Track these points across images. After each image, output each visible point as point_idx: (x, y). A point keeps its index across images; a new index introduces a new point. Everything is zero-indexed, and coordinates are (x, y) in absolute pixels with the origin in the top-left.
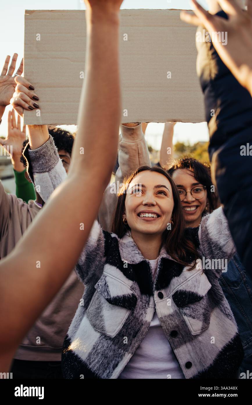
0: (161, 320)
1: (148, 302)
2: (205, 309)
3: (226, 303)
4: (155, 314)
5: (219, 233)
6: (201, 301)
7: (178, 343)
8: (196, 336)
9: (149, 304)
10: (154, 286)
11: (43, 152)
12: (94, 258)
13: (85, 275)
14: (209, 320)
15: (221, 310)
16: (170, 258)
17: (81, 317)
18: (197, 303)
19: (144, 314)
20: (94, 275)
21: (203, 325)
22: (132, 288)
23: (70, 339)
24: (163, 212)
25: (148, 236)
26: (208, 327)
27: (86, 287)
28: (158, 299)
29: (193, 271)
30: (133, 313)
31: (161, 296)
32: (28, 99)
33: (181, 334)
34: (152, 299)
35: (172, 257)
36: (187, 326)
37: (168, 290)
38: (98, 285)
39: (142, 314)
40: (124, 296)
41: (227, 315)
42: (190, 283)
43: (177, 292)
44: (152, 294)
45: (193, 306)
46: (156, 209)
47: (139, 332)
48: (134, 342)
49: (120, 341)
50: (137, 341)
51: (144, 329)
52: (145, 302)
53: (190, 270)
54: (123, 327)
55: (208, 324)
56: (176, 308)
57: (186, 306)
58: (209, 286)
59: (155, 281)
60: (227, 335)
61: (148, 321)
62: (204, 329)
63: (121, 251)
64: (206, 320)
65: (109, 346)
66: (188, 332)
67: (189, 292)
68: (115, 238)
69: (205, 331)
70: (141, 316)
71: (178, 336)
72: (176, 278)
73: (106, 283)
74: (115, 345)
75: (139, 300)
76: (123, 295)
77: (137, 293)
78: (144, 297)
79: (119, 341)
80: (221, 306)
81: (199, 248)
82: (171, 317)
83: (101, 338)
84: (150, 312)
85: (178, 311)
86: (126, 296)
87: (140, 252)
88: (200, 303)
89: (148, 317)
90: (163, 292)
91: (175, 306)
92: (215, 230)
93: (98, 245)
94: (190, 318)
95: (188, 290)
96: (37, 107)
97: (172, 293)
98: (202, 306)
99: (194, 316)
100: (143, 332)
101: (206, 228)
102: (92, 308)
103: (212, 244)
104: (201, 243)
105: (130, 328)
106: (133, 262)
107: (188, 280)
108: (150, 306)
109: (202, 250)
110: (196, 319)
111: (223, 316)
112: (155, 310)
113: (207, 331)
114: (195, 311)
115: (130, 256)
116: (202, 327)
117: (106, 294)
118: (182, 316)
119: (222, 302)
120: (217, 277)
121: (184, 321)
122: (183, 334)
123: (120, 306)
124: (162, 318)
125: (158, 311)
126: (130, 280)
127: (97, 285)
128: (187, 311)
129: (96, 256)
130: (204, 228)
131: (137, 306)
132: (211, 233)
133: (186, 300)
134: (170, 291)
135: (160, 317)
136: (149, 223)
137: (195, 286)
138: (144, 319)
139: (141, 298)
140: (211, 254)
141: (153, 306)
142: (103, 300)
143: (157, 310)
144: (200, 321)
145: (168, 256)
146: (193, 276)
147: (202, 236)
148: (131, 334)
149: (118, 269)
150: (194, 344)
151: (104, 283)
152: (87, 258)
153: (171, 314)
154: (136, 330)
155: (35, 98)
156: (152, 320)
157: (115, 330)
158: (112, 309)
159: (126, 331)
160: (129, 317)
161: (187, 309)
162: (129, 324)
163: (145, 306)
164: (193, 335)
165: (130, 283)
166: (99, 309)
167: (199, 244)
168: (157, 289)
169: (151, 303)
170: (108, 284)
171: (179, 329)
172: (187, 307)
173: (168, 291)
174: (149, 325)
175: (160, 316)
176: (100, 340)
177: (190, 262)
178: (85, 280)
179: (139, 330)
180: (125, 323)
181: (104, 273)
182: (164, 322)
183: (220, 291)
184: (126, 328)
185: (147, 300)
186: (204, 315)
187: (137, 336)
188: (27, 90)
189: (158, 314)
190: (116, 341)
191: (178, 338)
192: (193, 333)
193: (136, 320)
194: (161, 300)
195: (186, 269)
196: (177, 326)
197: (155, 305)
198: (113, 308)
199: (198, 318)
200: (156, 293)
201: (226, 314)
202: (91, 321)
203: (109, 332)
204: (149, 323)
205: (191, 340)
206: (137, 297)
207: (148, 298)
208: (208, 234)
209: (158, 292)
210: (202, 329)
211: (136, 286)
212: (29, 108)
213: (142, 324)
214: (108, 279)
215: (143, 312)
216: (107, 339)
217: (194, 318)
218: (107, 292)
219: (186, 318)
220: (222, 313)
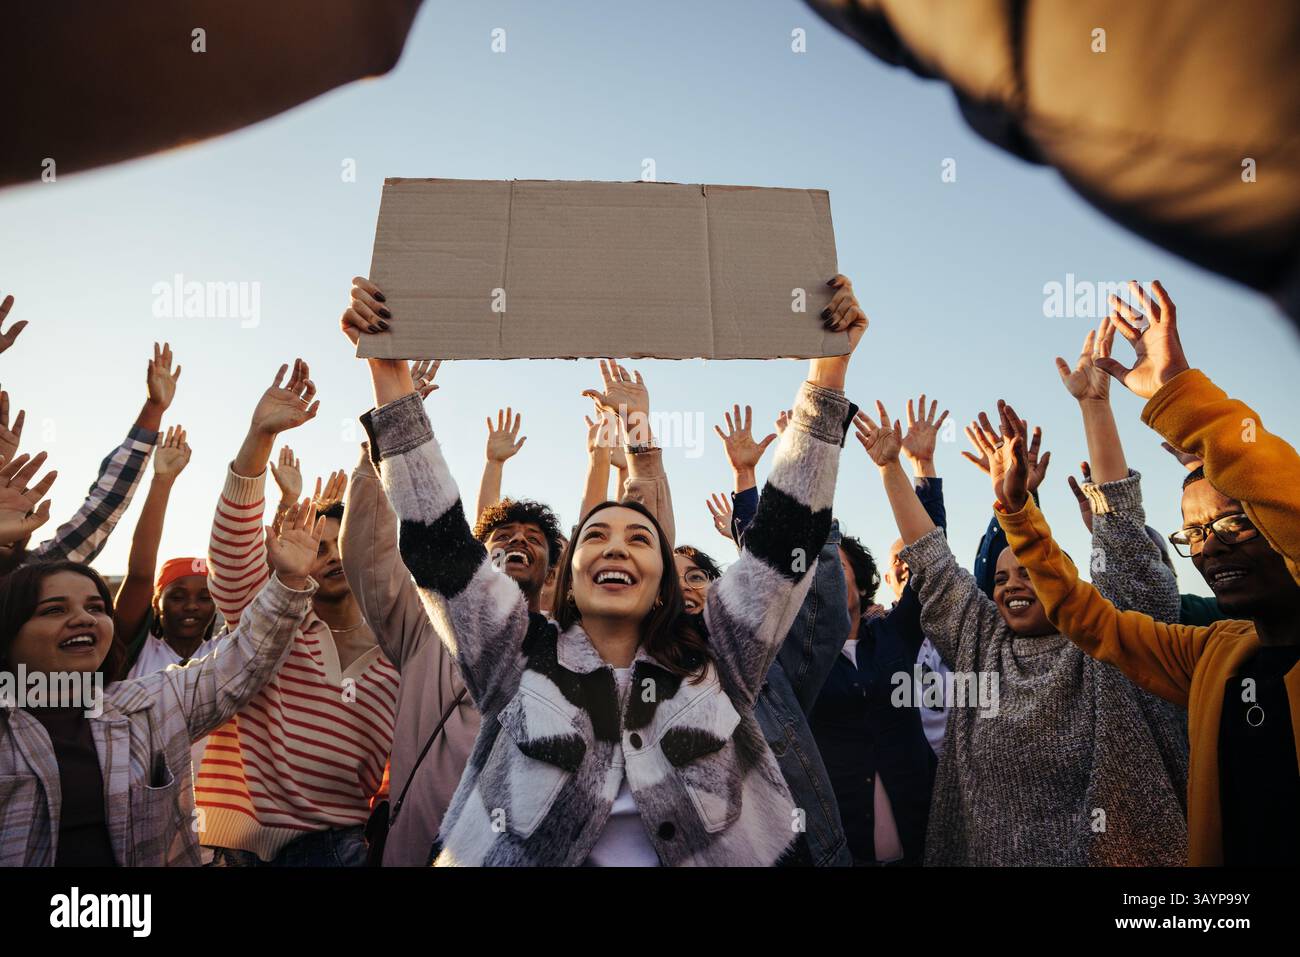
0: (639, 798)
1: (609, 758)
2: (730, 771)
3: (770, 756)
4: (624, 783)
5: (744, 601)
6: (722, 752)
7: (677, 853)
8: (716, 836)
9: (610, 762)
10: (623, 719)
11: (395, 413)
12: (499, 655)
13: (481, 692)
14: (740, 797)
15: (764, 775)
16: (655, 662)
17: (468, 789)
18: (713, 756)
19: (600, 783)
20: (497, 691)
21: (729, 808)
22: (576, 723)
23: (441, 842)
24: (642, 572)
25: (613, 621)
26: (740, 814)
27: (483, 720)
28: (632, 748)
29: (702, 686)
30: (574, 778)
31: (636, 743)
32: (370, 312)
33: (682, 829)
34: (617, 749)
35: (659, 661)
36: (694, 810)
37: (651, 729)
38: (506, 713)
39: (595, 782)
40: (557, 739)
41: (776, 785)
42: (696, 710)
43: (669, 732)
44: (617, 740)
45: (704, 763)
46: (628, 565)
47: (587, 824)
48: (574, 851)
49: (542, 848)
50: (580, 849)
51: (599, 819)
52: (603, 755)
53: (695, 683)
54: (550, 813)
55: (739, 805)
56: (670, 769)
57: (691, 762)
58: (736, 719)
59: (624, 709)
60: (779, 833)
61: (607, 800)
62: (732, 818)
63: (559, 648)
64: (735, 797)
65: (517, 860)
66: (698, 826)
67: (696, 730)
68: (553, 625)
69: (733, 822)
70: (593, 787)
71: (676, 835)
72: (666, 701)
73: (521, 710)
74: (530, 858)
75: (589, 752)
76: (555, 736)
77: (587, 734)
78: (601, 746)
79: (538, 848)
80: (763, 766)
81: (708, 642)
82: (659, 790)
83: (500, 840)
84: (612, 778)
85: (674, 776)
86: (562, 738)
87: (597, 652)
88: (718, 756)
89: (607, 790)
90: (641, 734)
91: (668, 764)
92: (736, 598)
93: (509, 627)
94: (701, 792)
95: (693, 726)
96: (385, 328)
97: (661, 736)
98: (725, 763)
99: (710, 786)
100: (595, 825)
101: (718, 598)
102: (490, 767)
103: (735, 626)
104: (710, 631)
105: (565, 816)
106: (581, 669)
107: (692, 704)
108: (614, 765)
109: (716, 646)
110: (714, 794)
111: (768, 789)
112: (624, 773)
113: (737, 823)
114: (710, 774)
115: (577, 658)
116: (728, 814)
117: (519, 733)
118: (683, 786)
119: (764, 755)
120: (748, 700)
121: (687, 800)
122: (688, 830)
123: (545, 761)
124: (639, 792)
125: (632, 775)
126: (572, 706)
127: (502, 713)
128: (693, 774)
129: (503, 648)
130: (713, 602)
131: (584, 763)
132: (729, 604)
133: (690, 748)
134: (655, 732)
135: (636, 789)
136: (615, 595)
137: (707, 718)
138: (599, 795)
139: (595, 748)
140: (733, 650)
141: (620, 766)
142: (513, 749)
143: (628, 775)
144: (723, 797)
145: (651, 658)
146: (701, 696)
147: (711, 617)
148: (568, 830)
149: (549, 681)
150: (713, 855)
151: (518, 710)
152: (484, 652)
153: (658, 782)
154: (580, 821)
155: (385, 314)
156: (616, 799)
157: (532, 820)
158: (530, 769)
159: (557, 824)
160: (564, 788)
161: (693, 770)
162: (564, 804)
163: (603, 765)
164: (709, 834)
165: (573, 711)
166: (504, 767)
167: (708, 635)
168: (629, 727)
169: (616, 758)
170: (526, 710)
171: (677, 819)
172: (692, 765)
173: (652, 732)
174: (610, 810)
175: (635, 787)
176: (500, 845)
177: (694, 669)
178: (482, 703)
179: (586, 820)
180: (556, 803)
181: (521, 688)
182: (644, 803)
183: (757, 731)
184: (558, 814)
185: (609, 752)
186: (730, 784)
187: (581, 836)
188: (369, 298)
189: (631, 784)
190: (534, 846)
191: (676, 840)
192: (710, 828)
193: (580, 796)
194: (639, 752)
195: (685, 682)
196: (675, 813)
197: (624, 763)
198: (532, 766)
199: (718, 792)
200: (626, 735)
201: (774, 783)
202: (484, 797)
203: (519, 825)
204: (610, 806)
205: (705, 845)
206: (586, 742)
207: (609, 749)
208: (723, 608)
209: (631, 733)
210: (728, 819)
211: (585, 719)
212: (370, 328)
213: (594, 807)
214: (526, 700)
215: (598, 780)
216: (513, 843)
217: (709, 791)
218: (522, 730)
219: (690, 790)
220: (764, 782)
